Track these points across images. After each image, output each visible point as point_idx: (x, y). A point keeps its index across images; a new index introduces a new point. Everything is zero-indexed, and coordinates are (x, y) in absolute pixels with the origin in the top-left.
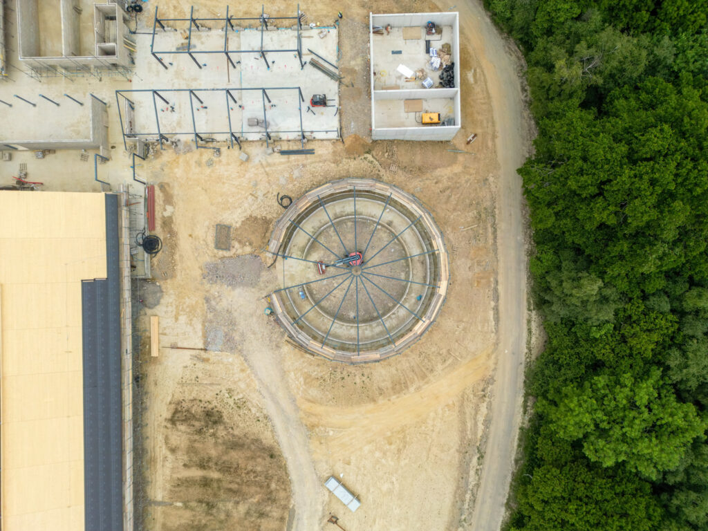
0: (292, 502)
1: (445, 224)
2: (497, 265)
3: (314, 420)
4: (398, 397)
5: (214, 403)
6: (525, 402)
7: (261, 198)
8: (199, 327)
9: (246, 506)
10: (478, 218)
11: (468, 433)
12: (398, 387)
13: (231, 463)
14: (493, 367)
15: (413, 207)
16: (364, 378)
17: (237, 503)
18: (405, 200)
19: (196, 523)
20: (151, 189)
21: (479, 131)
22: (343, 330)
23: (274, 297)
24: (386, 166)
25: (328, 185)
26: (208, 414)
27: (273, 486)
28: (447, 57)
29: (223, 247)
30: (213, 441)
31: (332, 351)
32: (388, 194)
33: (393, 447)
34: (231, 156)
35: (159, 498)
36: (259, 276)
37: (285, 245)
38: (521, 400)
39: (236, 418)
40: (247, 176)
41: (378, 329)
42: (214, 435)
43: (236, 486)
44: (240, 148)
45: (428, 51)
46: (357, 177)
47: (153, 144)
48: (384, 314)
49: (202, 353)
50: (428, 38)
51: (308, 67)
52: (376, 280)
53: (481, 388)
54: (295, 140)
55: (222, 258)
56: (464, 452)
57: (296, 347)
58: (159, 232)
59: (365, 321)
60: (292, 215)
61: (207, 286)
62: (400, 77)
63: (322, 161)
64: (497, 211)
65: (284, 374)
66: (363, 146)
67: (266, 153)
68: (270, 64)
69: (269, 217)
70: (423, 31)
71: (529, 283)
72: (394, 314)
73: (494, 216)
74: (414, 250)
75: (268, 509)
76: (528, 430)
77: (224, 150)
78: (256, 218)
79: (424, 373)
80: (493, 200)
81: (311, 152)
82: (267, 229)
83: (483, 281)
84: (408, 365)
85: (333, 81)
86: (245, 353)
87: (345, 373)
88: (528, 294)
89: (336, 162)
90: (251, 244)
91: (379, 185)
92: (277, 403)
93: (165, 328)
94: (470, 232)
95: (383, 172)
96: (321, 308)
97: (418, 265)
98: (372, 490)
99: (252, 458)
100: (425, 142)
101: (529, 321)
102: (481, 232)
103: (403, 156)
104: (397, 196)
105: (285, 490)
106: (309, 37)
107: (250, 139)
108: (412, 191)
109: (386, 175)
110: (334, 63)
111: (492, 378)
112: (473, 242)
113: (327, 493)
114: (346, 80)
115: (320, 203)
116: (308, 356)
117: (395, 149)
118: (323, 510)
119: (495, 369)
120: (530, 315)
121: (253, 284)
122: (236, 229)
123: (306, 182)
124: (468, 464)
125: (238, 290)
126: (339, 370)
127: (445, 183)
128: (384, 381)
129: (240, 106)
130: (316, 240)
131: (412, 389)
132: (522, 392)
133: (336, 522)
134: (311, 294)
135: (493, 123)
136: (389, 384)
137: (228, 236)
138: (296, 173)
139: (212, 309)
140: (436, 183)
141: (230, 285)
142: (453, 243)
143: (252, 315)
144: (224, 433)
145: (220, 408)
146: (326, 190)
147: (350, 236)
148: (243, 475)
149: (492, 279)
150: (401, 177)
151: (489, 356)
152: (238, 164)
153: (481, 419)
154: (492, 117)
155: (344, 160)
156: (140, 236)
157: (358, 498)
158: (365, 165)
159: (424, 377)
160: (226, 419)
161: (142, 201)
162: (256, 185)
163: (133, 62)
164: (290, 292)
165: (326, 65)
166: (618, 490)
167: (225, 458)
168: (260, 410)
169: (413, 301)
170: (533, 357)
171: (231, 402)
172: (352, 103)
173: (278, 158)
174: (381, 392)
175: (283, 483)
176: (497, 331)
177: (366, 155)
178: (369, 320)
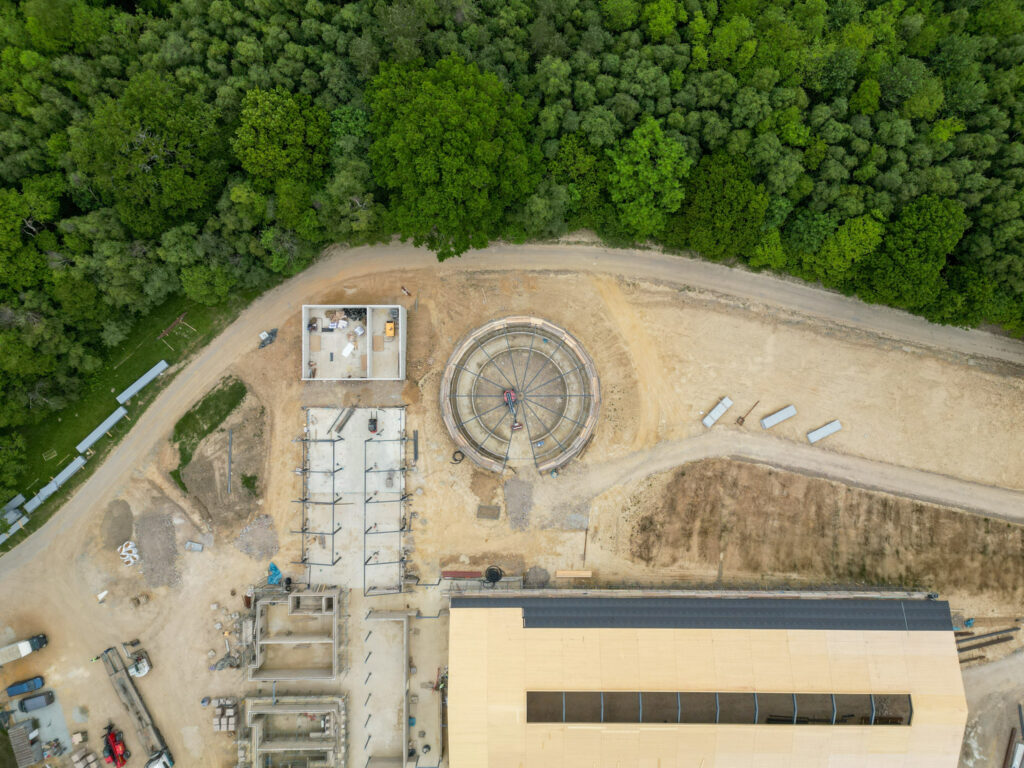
0: (724, 457)
1: (480, 317)
2: (518, 270)
3: (652, 437)
4: (633, 361)
5: (634, 523)
6: (640, 248)
7: (455, 479)
8: (567, 535)
9: (726, 498)
10: (476, 286)
11: (666, 299)
12: (624, 361)
13: (688, 510)
14: (608, 276)
15: (466, 345)
16: (615, 391)
17: (723, 505)
18: (459, 352)
19: (739, 542)
20: (445, 574)
21: (399, 285)
22: (573, 408)
23: (541, 468)
24: (429, 368)
25: (445, 419)
26: (644, 529)
27: (710, 474)
28: (338, 314)
29: (497, 512)
30: (667, 525)
31: (589, 419)
32: (454, 367)
33: (677, 367)
34: (417, 503)
35: (716, 573)
36: (523, 482)
37: (498, 458)
38: (638, 252)
39: (648, 504)
40: (436, 489)
41: (572, 378)
42: (662, 525)
43: (708, 506)
44: (411, 495)
45: (332, 330)
46: (439, 393)
47: (406, 572)
48: (559, 372)
49: (589, 533)
50: (320, 329)
51: (343, 434)
52: (529, 378)
53: (626, 287)
54: (406, 447)
55: (507, 514)
56: (683, 304)
57: (586, 451)
58: (482, 568)
59: (564, 389)
60: (470, 451)
61: (531, 527)
62: (353, 354)
63: (424, 423)
64: (470, 270)
65: (610, 462)
66: (411, 387)
67: (416, 473)
68: (339, 467)
69: (471, 472)
70: (314, 333)
71: (534, 243)
72: (558, 364)
73: (475, 273)
74: (502, 344)
75: (730, 478)
76: (664, 246)
77: (412, 509)
78: (472, 483)
79: (612, 338)
80: (460, 273)
81: (416, 433)
82: (482, 474)
83: (532, 283)
84: (604, 352)
85: (355, 413)
86: (590, 496)
87: (610, 408)
88: (544, 244)
89: (425, 411)
90: (495, 488)
91: (446, 375)
92: (636, 468)
93: (567, 565)
94: (488, 294)
95: (434, 371)
96: (552, 427)
97: (516, 341)
98: (715, 386)
99: (684, 491)
100: (408, 332)
101: (568, 243)
102: (488, 284)
103: (420, 353)
104: (456, 359)
105: (714, 464)
106: (316, 433)
107: (403, 486)
108: (451, 346)
109: (437, 368)
110: (340, 411)
111: (618, 277)
112: (497, 292)
113: (717, 426)
114: (354, 401)
115: (461, 427)
116: (594, 440)
117: (414, 359)
118: (732, 430)
119: (610, 274)
120: (563, 242)
121: (530, 487)
122: (482, 500)
123: (442, 438)
124: (694, 300)
125: (535, 500)
126: (608, 413)
127: (444, 316)
128: (618, 374)
129: (375, 494)
130: (493, 431)
131: (626, 349)
132: (631, 250)
133: (743, 420)
134: (540, 436)
135: (392, 272)
136: (622, 369)
137: (488, 508)
138: (434, 447)
139: (552, 523)
140: (444, 323)
141: (530, 506)
143: (558, 489)
144: (661, 516)
145: (639, 519)
146: (450, 421)
147: (489, 400)
148: (699, 500)
149: (530, 275)
150: (438, 355)
151: (598, 280)
152: (425, 497)
153: (654, 288)
154: (386, 273)
155: (423, 404)
156: (486, 585)
157: (721, 399)
158: (428, 387)
159: (615, 338)
160: (648, 514)
161: (455, 582)
162: (443, 482)
163: (335, 587)
164: (538, 454)
165: (341, 419)
166: (704, 186)
167: (683, 516)
168: (641, 483)
169: (548, 346)
170: (600, 240)
171: (633, 509)
172: (375, 396)
173: (421, 462)
174: (628, 376)
175: (707, 465)
176: (577, 272)
177: (420, 385)
178: (563, 385)
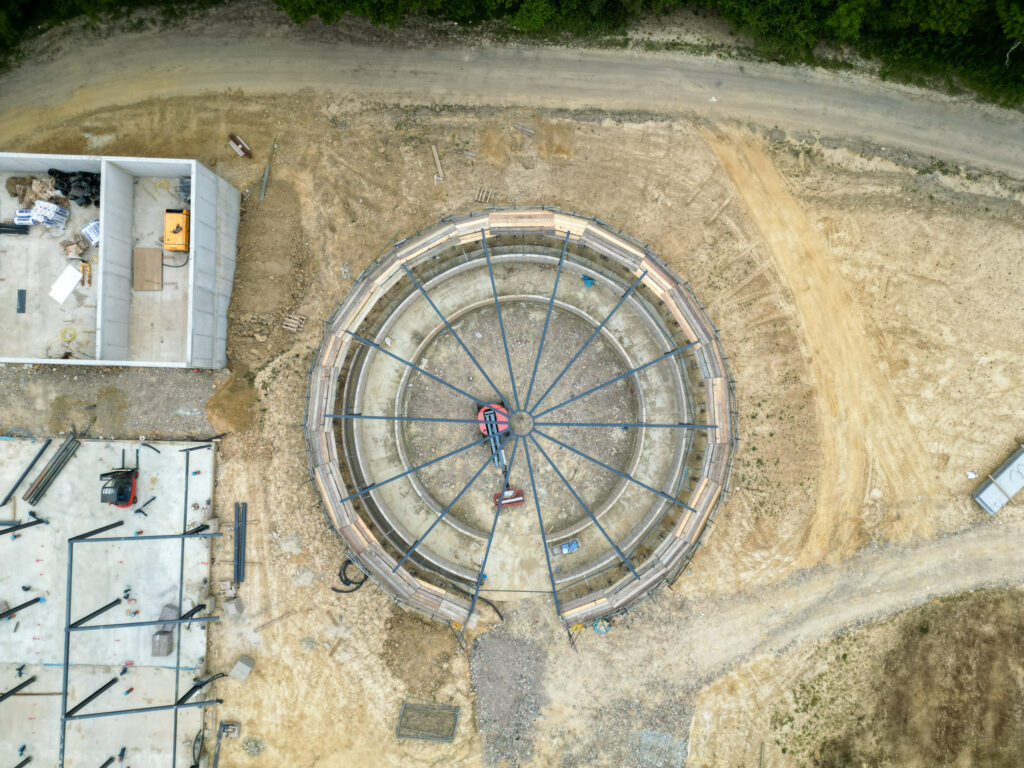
1: (425, 215)
2: (523, 108)
3: (846, 531)
4: (804, 341)
5: (804, 757)
6: (825, 64)
7: (342, 632)
10: (419, 143)
11: (888, 191)
12: (782, 340)
13: (938, 724)
14: (745, 130)
15: (382, 284)
16: (762, 415)
18: (364, 299)
21: (223, 129)
22: (653, 456)
23: (570, 614)
24: (287, 339)
25: (319, 476)
27: (988, 629)
28: (36, 186)
29: (449, 722)
31: (701, 487)
32: (348, 339)
33: (913, 359)
34: (237, 696)
36: (521, 642)
37: (454, 584)
38: (821, 74)
39: (838, 709)
40: (289, 661)
41: (654, 377)
43: (989, 715)
44: (223, 675)
45: (23, 230)
46: (306, 407)
48: (621, 363)
51: (44, 508)
52: (545, 377)
53: (790, 160)
54: (212, 548)
55: (475, 726)
56: (931, 205)
59: (634, 406)
60: (384, 563)
61: (538, 762)
62: (79, 297)
63: (264, 485)
64: (405, 102)
65: (744, 595)
66: (234, 388)
67: (238, 617)
68: (30, 596)
69: (387, 614)
71: (566, 42)
72: (621, 340)
73: (416, 110)
74: (481, 288)
76: (886, 61)
77: (224, 713)
78: (388, 644)
79: (755, 281)
80: (379, 108)
81: (241, 511)
82: (416, 618)
83: (557, 140)
84: (735, 316)
85: (80, 453)
86: (693, 682)
87: (747, 457)
88: (590, 45)
89: (268, 456)
90: (447, 658)
91: (326, 359)
92: (808, 613)
94: (448, 161)
95: (301, 349)
96: (601, 501)
97: (514, 279)
98: (1005, 410)
99: (927, 674)
100: (239, 248)
101: (651, 46)
102: (448, 139)
103: (264, 301)
104: (354, 320)
105: (997, 602)
107: (202, 651)
108: (346, 286)
109: (308, 341)
110: (38, 447)
111: (770, 132)
112: (470, 156)
113: (1012, 510)
114: (80, 420)
115: (360, 494)
117: (248, 317)
119: (752, 126)
120: (637, 44)
121: (538, 655)
122: (411, 690)
123: (312, 523)
124: (957, 196)
125: (551, 691)
126: (741, 471)
127: (334, 209)
128: (767, 370)
129: (124, 671)
130: (447, 510)
131: (788, 310)
132: (804, 70)
134: (567, 524)
135: (210, 97)
136: (776, 360)
137: (426, 711)
138: (289, 547)
139: (591, 754)
140: (333, 230)
142: (470, 199)
143: (609, 663)
144: (871, 738)
145: (814, 746)
146: (331, 483)
147: (442, 430)
148: (965, 697)
149: (554, 121)
150: (314, 307)
151: (722, 138)
152: (258, 681)
153: (858, 162)
154: (196, 98)
155: (265, 435)
158: (280, 388)
159: (762, 282)
160: (840, 733)
162: (310, 642)
164: (563, 573)
165: (41, 466)
167: (927, 739)
168: (821, 652)
169: (594, 296)
170: (729, 41)
171: (802, 719)
172: (134, 410)
173: (252, 589)
174: (790, 378)
175: (982, 607)
176: (668, 117)
177: (258, 383)
178: (632, 397)
